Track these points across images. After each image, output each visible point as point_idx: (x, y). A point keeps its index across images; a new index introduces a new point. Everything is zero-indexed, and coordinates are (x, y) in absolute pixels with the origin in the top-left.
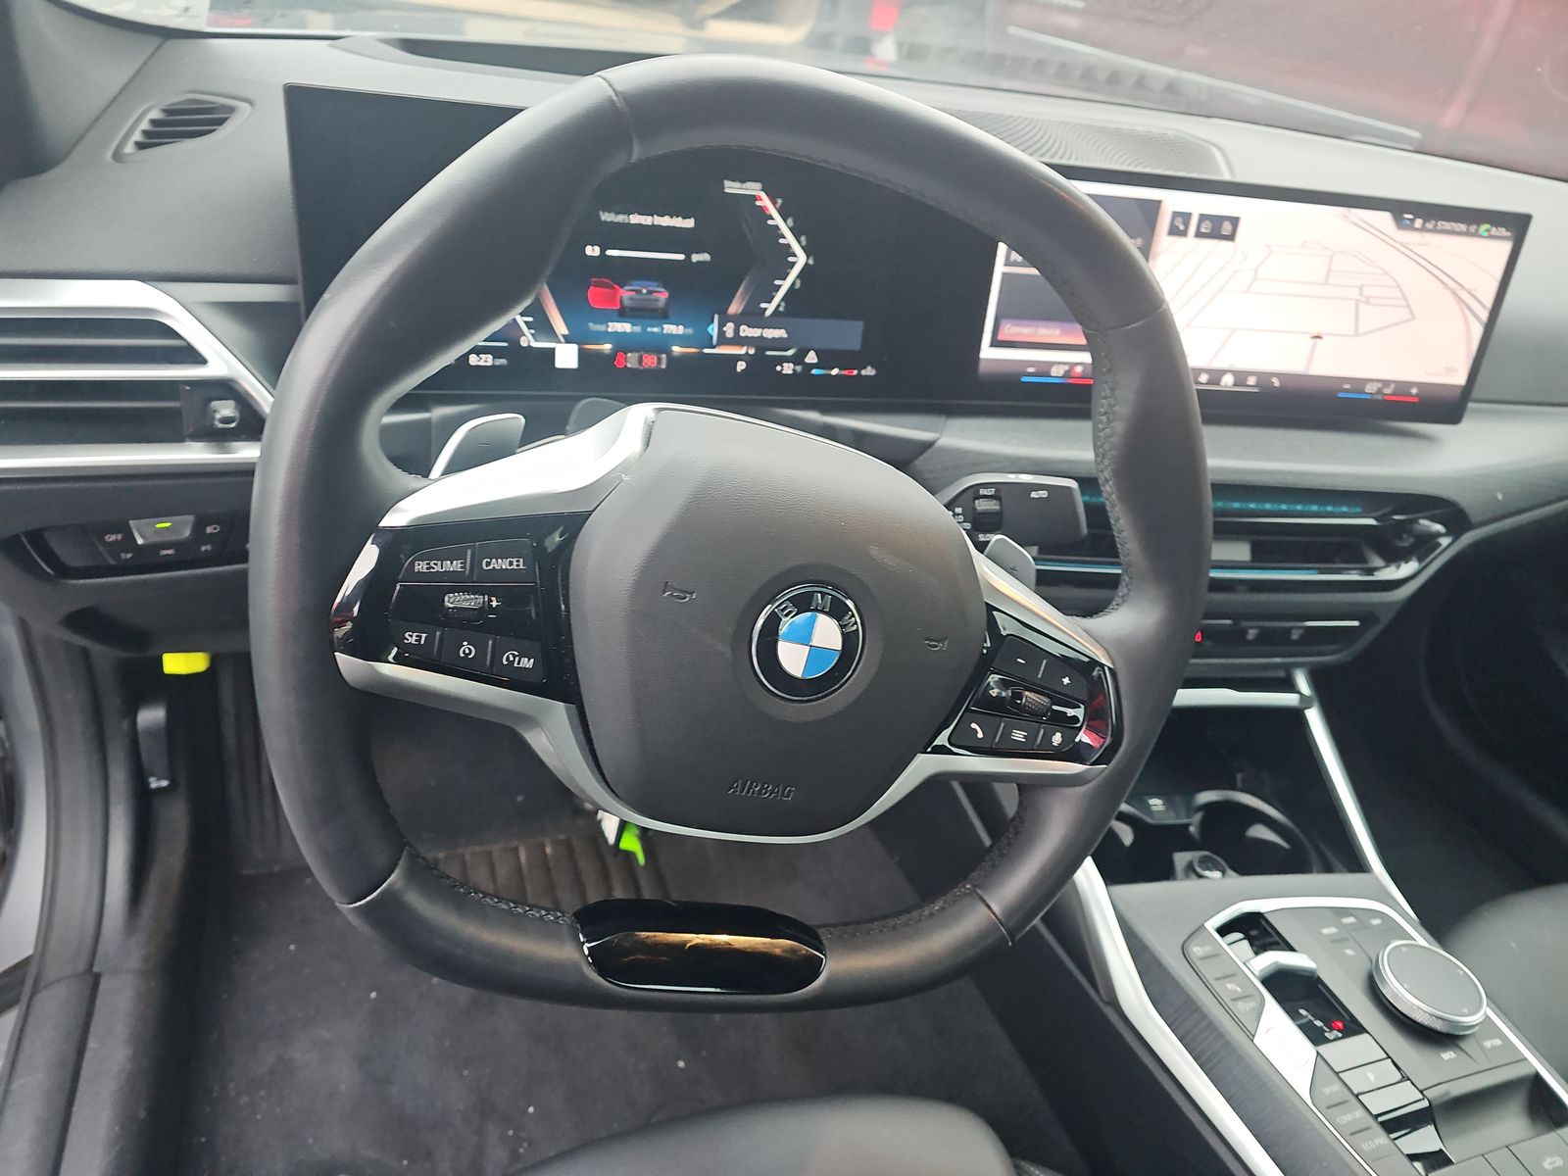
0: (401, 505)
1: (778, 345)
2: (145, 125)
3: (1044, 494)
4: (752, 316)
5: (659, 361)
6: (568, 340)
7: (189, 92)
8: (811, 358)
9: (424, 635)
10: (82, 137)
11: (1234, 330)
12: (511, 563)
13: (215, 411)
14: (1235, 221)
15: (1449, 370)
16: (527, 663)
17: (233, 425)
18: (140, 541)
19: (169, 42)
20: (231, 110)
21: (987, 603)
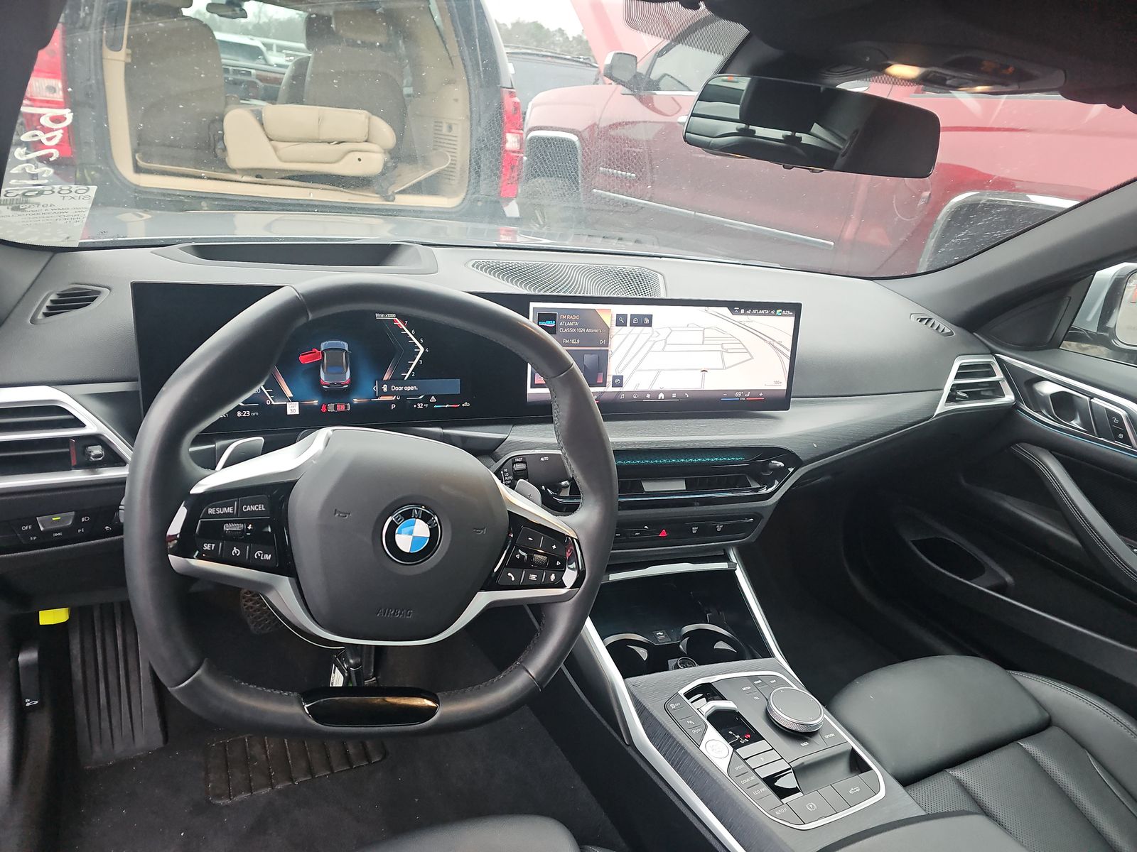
0: (200, 482)
1: (412, 394)
2: (48, 303)
3: (546, 458)
4: (396, 380)
5: (346, 407)
6: (293, 400)
7: (73, 284)
8: (433, 399)
9: (213, 545)
10: (12, 311)
11: (659, 371)
12: (257, 508)
13: (90, 452)
14: (650, 317)
15: (777, 383)
16: (268, 557)
17: (100, 459)
18: (42, 529)
19: (58, 255)
20: (99, 293)
21: (509, 511)
